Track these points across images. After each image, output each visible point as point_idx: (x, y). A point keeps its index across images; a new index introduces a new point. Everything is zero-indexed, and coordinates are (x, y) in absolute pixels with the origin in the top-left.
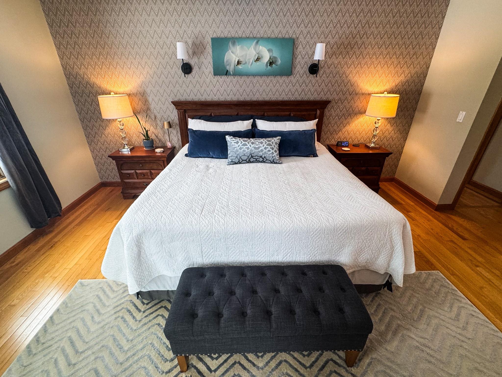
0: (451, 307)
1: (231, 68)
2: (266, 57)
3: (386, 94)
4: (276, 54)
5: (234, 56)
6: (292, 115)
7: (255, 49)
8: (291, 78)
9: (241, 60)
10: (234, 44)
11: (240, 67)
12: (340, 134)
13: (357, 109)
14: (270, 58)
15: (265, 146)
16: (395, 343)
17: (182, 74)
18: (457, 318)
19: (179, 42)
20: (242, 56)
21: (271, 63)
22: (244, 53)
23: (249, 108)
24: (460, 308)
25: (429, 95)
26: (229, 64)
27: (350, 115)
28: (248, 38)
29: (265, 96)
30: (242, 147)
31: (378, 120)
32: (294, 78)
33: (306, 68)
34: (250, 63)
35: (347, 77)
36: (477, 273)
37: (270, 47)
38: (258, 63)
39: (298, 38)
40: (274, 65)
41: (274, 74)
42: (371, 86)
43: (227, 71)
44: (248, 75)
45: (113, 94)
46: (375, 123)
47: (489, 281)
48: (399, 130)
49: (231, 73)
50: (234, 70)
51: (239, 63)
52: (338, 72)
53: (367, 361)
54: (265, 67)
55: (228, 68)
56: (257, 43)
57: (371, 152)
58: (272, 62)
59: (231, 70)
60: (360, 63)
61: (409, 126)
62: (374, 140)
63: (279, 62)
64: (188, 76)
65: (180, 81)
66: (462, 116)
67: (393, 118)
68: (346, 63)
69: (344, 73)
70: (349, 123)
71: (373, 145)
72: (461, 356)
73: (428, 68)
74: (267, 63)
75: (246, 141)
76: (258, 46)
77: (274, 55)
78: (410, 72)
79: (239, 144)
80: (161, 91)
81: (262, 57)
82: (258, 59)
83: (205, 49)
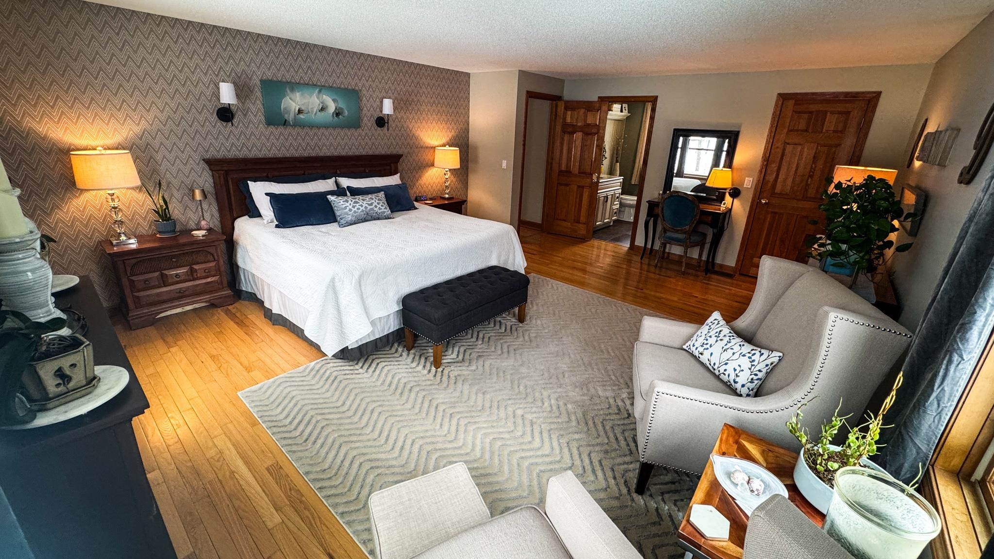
0: (543, 295)
1: (291, 118)
2: (332, 107)
3: (447, 148)
4: (342, 105)
5: (294, 104)
6: (367, 171)
7: (318, 98)
8: (360, 131)
9: (303, 108)
10: (292, 90)
11: (302, 116)
12: (415, 189)
13: (425, 163)
14: (336, 109)
15: (377, 201)
16: (535, 308)
17: (217, 121)
18: (552, 287)
19: (223, 81)
20: (303, 105)
21: (337, 114)
22: (305, 101)
23: (319, 165)
24: (552, 284)
25: (476, 148)
26: (288, 112)
27: (420, 168)
28: (308, 84)
29: (333, 151)
30: (355, 205)
31: (447, 171)
32: (363, 130)
33: (373, 121)
34: (314, 112)
35: (411, 131)
36: (549, 268)
37: (335, 97)
38: (323, 113)
39: (361, 90)
40: (340, 116)
41: (342, 127)
42: (431, 140)
43: (286, 120)
44: (312, 126)
45: (100, 151)
46: (445, 174)
47: (557, 269)
48: (460, 180)
49: (291, 123)
50: (295, 119)
51: (300, 111)
52: (402, 127)
53: (528, 318)
54: (331, 118)
55: (286, 116)
56: (320, 91)
57: (446, 202)
58: (339, 113)
59: (291, 119)
60: (419, 118)
61: (467, 176)
62: (447, 191)
63: (346, 113)
64: (227, 124)
65: (215, 132)
66: (504, 164)
67: (458, 169)
68: (408, 118)
69: (408, 127)
70: (420, 177)
71: (447, 196)
72: (563, 299)
73: (468, 125)
74: (333, 113)
75: (356, 199)
76: (321, 95)
77: (340, 106)
78: (457, 128)
79: (350, 202)
80: (181, 145)
81: (327, 107)
82: (323, 109)
83: (252, 92)
